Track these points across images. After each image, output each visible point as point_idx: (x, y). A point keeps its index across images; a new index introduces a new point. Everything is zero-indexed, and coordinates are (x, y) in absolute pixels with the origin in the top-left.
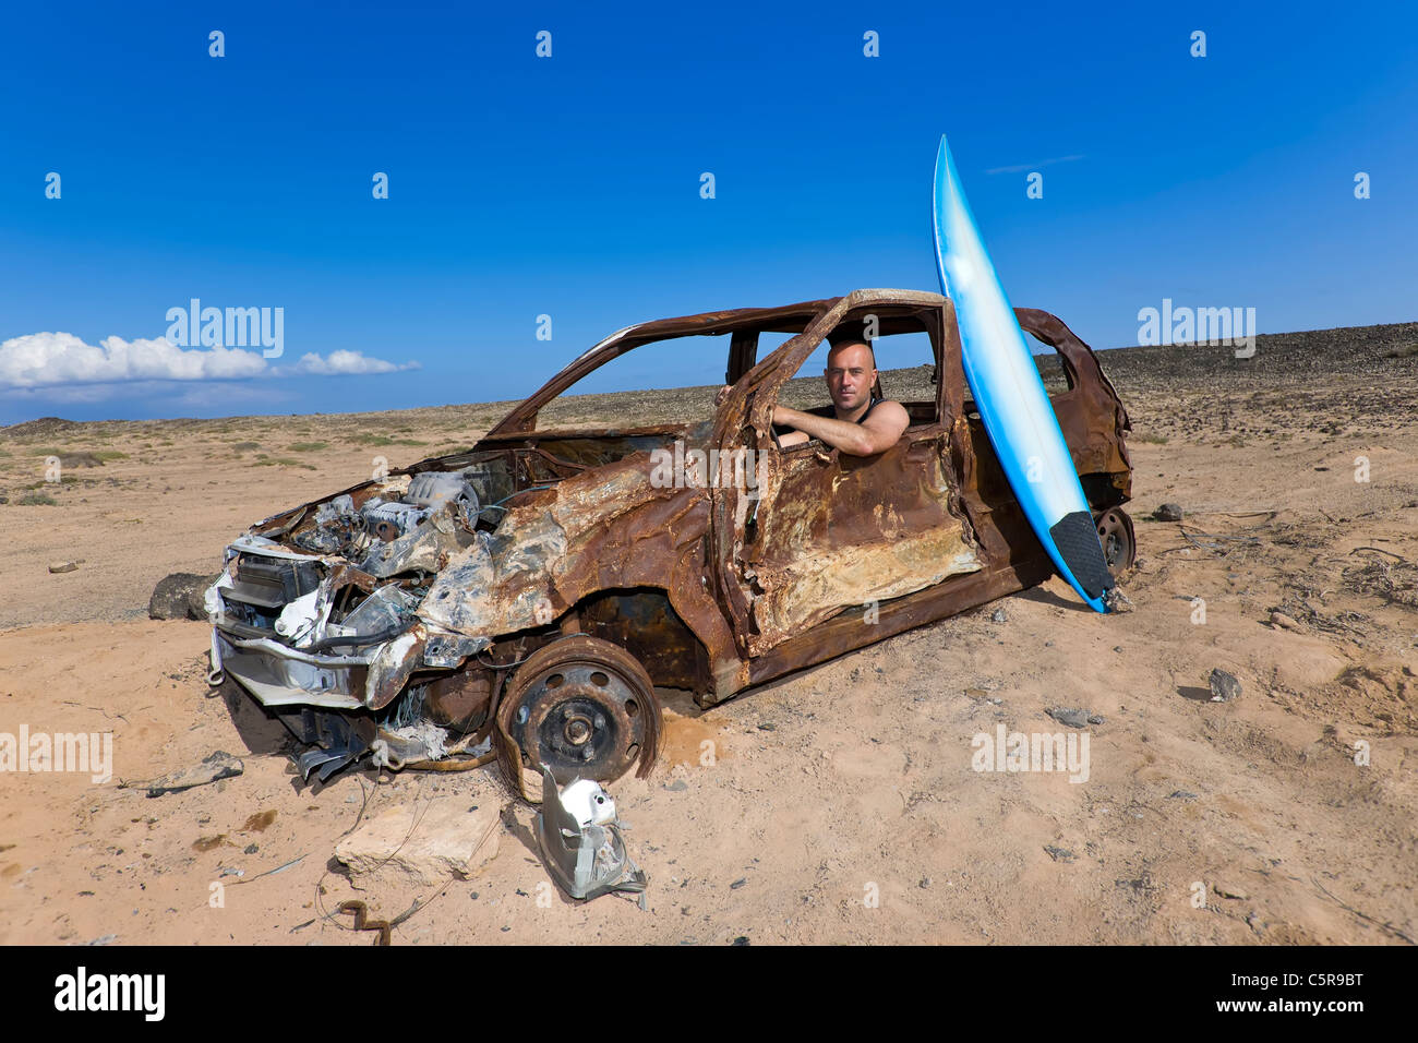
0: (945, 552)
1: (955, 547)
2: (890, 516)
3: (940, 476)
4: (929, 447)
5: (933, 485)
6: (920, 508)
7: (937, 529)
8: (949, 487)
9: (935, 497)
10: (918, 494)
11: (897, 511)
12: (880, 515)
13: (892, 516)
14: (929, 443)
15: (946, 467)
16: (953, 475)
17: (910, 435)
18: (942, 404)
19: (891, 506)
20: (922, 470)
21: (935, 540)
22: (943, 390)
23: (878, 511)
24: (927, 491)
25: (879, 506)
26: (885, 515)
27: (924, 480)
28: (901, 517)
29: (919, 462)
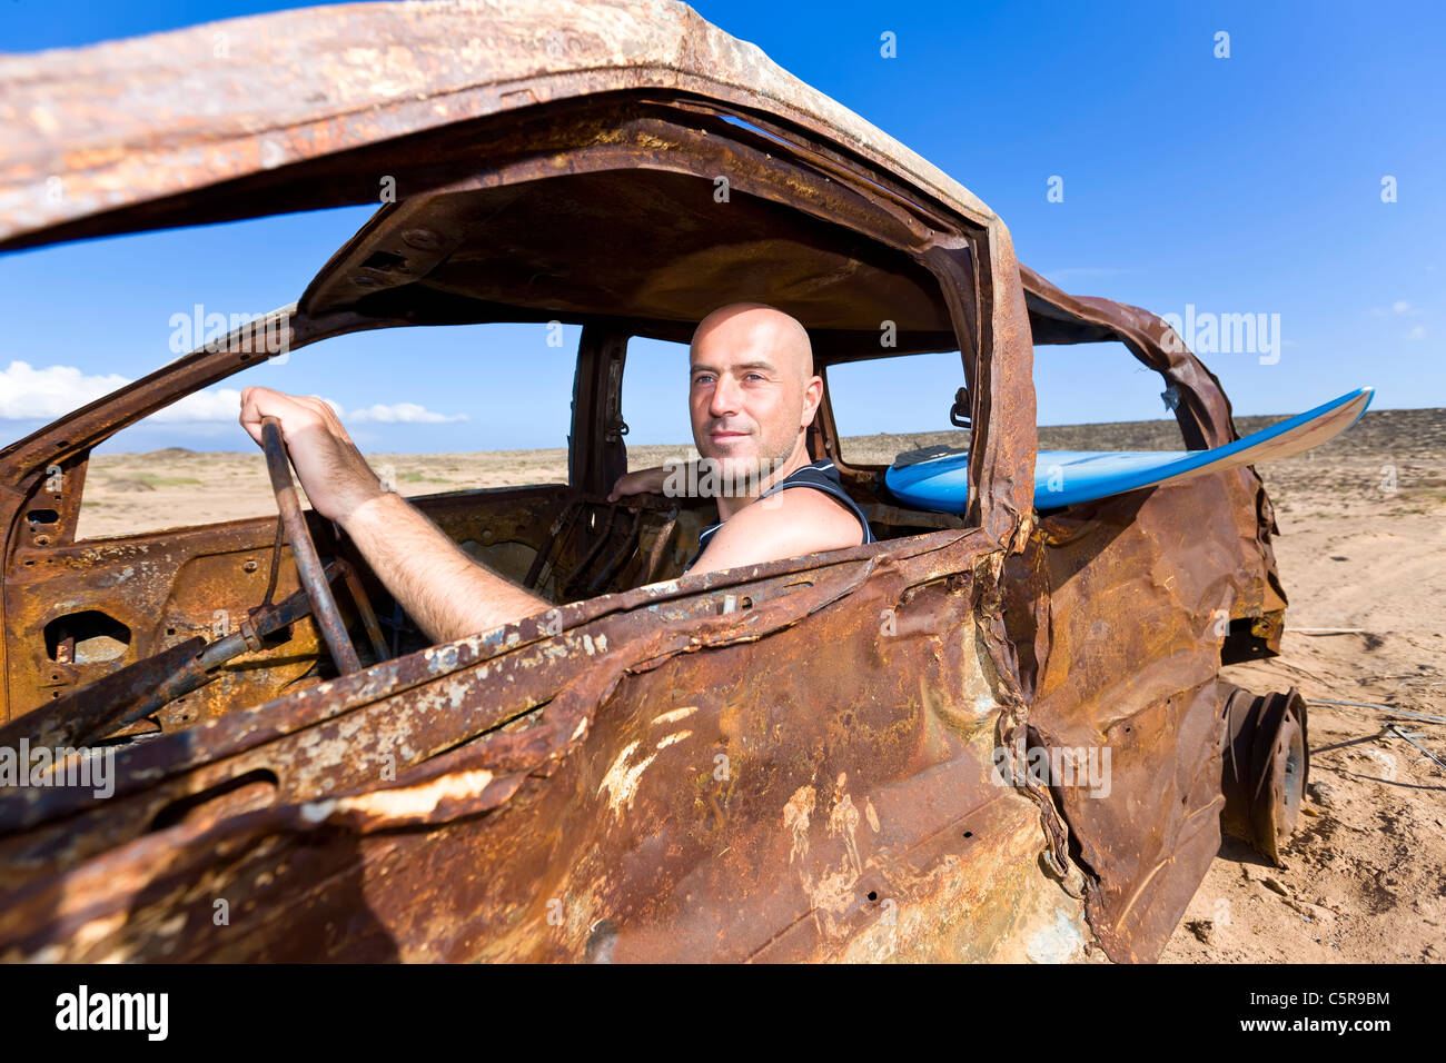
0: (1000, 930)
1: (1027, 899)
2: (837, 814)
3: (973, 667)
4: (949, 591)
5: (957, 694)
6: (924, 766)
7: (977, 848)
8: (1002, 702)
9: (960, 730)
10: (919, 726)
11: (857, 791)
12: (803, 822)
13: (844, 813)
14: (951, 582)
15: (992, 644)
16: (1010, 666)
17: (902, 566)
18: (985, 476)
19: (842, 779)
20: (930, 654)
21: (972, 895)
22: (990, 441)
23: (797, 811)
24: (942, 715)
25: (804, 793)
26: (819, 818)
27: (933, 682)
28: (870, 809)
29: (921, 634)
